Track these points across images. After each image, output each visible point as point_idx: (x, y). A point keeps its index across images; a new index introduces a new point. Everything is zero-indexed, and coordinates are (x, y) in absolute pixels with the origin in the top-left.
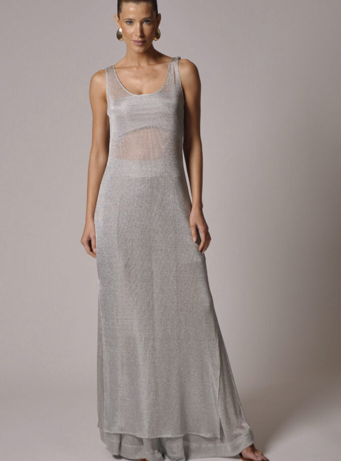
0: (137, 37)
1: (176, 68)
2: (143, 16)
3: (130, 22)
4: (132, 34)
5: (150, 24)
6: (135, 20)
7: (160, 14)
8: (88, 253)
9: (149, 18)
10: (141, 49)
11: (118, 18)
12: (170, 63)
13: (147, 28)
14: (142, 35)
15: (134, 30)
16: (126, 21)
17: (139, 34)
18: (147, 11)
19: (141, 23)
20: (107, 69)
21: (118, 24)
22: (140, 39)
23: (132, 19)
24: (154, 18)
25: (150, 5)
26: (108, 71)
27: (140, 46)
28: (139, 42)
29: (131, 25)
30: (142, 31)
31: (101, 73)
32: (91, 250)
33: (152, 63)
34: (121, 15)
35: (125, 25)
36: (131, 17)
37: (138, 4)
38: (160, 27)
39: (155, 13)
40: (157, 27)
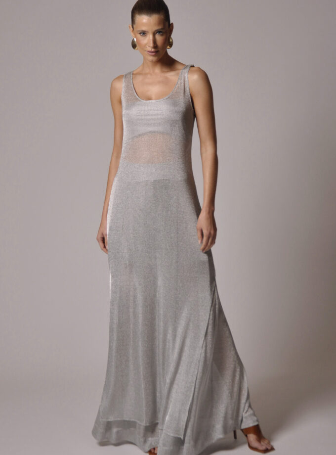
0: (150, 47)
1: (186, 75)
2: (156, 28)
3: (144, 33)
4: (146, 44)
5: (162, 35)
6: (148, 32)
7: (172, 23)
8: (102, 250)
9: (161, 29)
10: (154, 59)
11: (132, 29)
12: (182, 71)
13: (159, 39)
14: (155, 46)
15: (148, 41)
16: (139, 32)
17: (152, 45)
18: (159, 23)
19: (154, 34)
20: (126, 75)
21: (132, 34)
22: (153, 50)
23: (145, 31)
24: (166, 28)
25: (162, 17)
26: (125, 77)
27: (153, 56)
28: (153, 52)
29: (144, 36)
30: (155, 41)
31: (119, 78)
32: (105, 247)
33: (165, 69)
34: (134, 26)
35: (139, 36)
36: (144, 28)
37: (150, 16)
38: (173, 36)
39: (167, 23)
40: (170, 35)
